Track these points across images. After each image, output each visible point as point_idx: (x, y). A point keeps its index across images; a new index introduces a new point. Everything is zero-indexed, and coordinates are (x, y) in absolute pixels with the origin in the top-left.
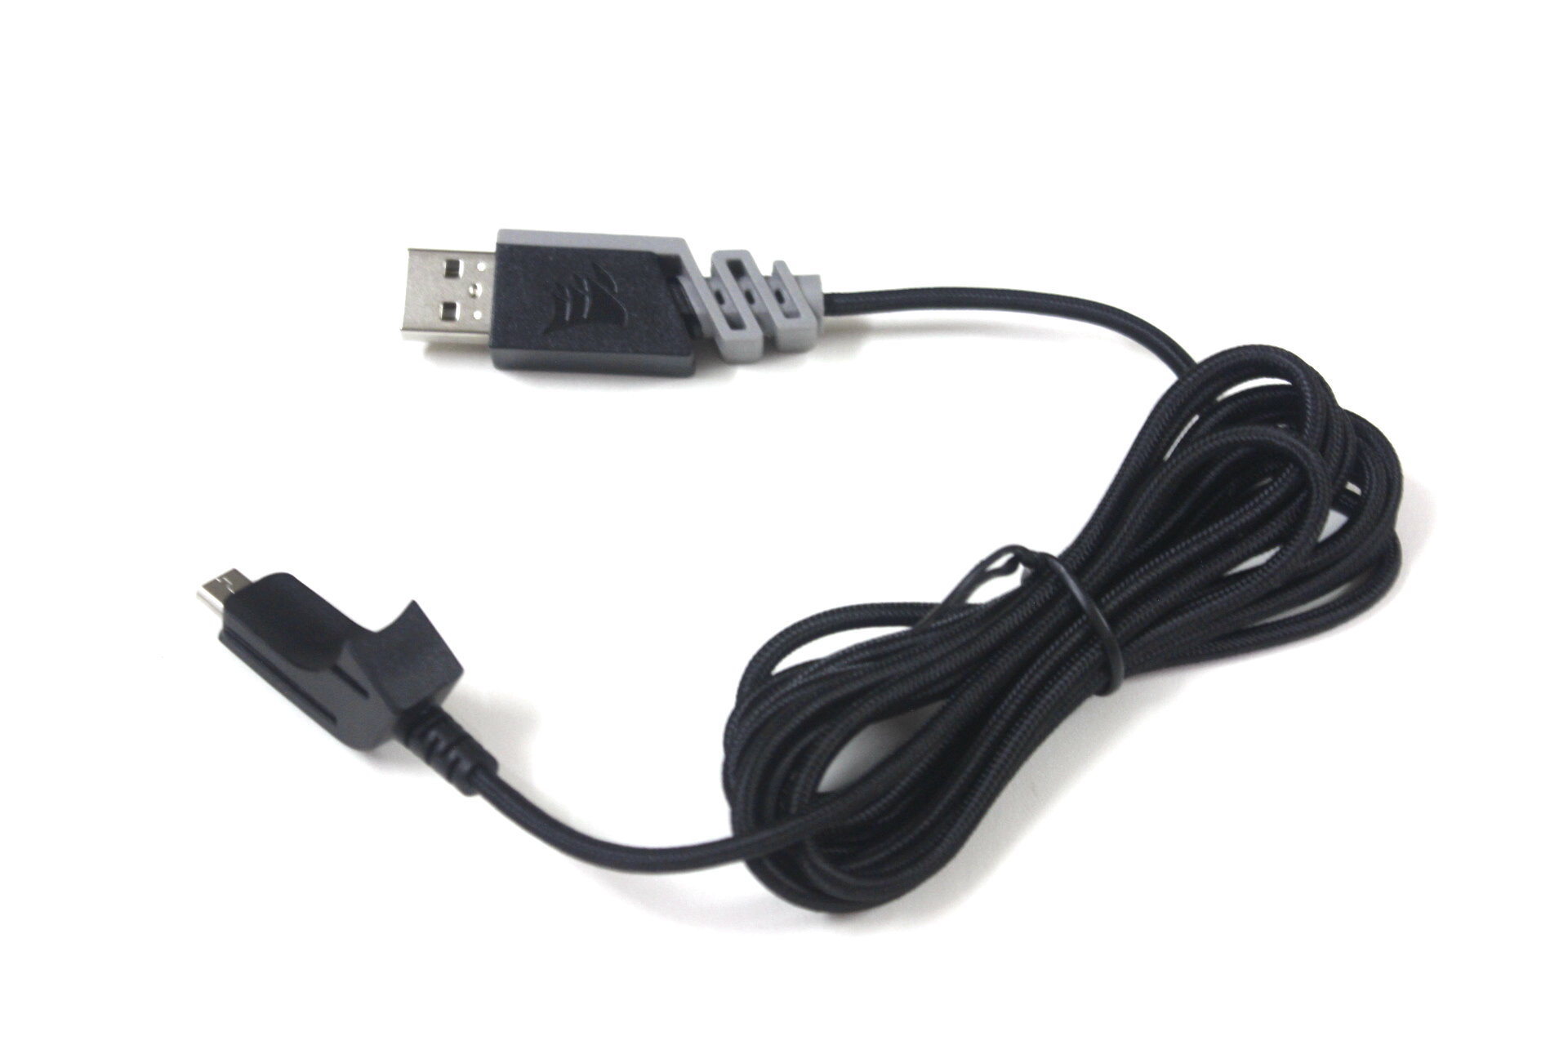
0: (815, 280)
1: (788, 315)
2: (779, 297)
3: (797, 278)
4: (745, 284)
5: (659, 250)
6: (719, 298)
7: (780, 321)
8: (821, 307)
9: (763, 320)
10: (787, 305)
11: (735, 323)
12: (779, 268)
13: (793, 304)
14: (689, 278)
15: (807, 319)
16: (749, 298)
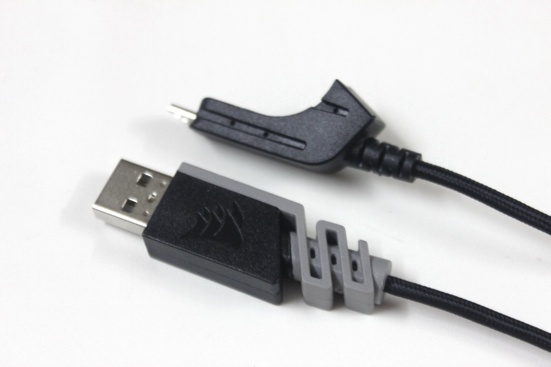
0: (386, 263)
1: (354, 280)
2: (354, 266)
3: (372, 258)
4: (334, 250)
5: (283, 208)
6: (312, 254)
7: (347, 283)
8: (381, 284)
9: (335, 280)
10: (356, 275)
11: (314, 273)
12: (363, 244)
13: (362, 275)
14: (296, 235)
15: (368, 288)
16: (333, 260)
